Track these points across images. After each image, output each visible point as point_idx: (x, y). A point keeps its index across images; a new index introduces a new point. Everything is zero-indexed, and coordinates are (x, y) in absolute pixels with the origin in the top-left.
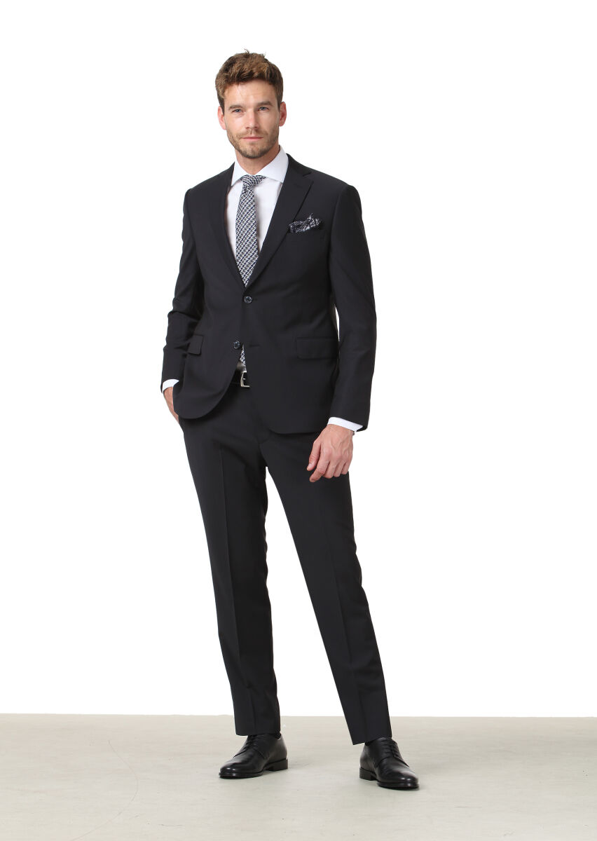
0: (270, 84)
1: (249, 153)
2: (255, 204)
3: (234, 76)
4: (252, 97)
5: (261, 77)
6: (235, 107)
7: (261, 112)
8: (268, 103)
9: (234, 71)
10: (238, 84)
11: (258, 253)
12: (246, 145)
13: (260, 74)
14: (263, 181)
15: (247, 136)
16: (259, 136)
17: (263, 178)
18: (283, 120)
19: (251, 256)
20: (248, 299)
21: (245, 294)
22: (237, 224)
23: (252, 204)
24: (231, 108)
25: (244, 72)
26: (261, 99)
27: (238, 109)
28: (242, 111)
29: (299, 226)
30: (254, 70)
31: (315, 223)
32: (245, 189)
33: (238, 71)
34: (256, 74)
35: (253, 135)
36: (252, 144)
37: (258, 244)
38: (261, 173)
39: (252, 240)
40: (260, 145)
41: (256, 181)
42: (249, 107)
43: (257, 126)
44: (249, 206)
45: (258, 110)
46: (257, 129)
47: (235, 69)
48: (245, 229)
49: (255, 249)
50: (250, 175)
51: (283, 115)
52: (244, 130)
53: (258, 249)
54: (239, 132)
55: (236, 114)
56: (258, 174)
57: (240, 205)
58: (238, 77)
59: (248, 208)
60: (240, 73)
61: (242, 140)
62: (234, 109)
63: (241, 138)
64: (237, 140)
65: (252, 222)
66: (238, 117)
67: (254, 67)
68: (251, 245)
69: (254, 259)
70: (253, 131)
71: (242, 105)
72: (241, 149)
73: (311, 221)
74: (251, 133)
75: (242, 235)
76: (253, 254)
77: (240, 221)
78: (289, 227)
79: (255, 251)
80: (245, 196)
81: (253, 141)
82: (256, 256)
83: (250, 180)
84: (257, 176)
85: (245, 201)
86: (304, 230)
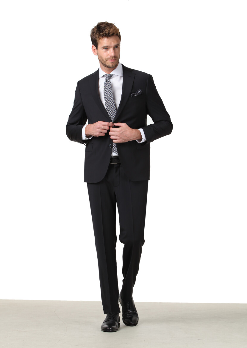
2: (111, 86)
3: (106, 34)
4: (113, 43)
6: (105, 47)
7: (116, 49)
9: (106, 32)
10: (107, 38)
12: (110, 63)
14: (113, 76)
16: (116, 59)
19: (113, 108)
22: (104, 95)
23: (110, 86)
24: (103, 47)
26: (116, 43)
28: (108, 49)
31: (141, 93)
32: (106, 80)
34: (115, 34)
35: (113, 59)
38: (112, 73)
39: (112, 101)
40: (115, 63)
41: (110, 77)
42: (112, 47)
43: (115, 55)
45: (114, 48)
48: (109, 97)
49: (114, 105)
50: (107, 74)
52: (109, 57)
54: (106, 58)
55: (104, 50)
57: (105, 87)
59: (108, 88)
60: (109, 34)
61: (108, 61)
64: (105, 61)
65: (111, 93)
67: (114, 30)
71: (108, 46)
72: (107, 64)
73: (139, 92)
74: (112, 58)
75: (107, 99)
76: (113, 107)
77: (106, 94)
78: (130, 95)
79: (114, 106)
80: (106, 83)
81: (113, 61)
82: (115, 108)
83: (108, 76)
84: (110, 74)
85: (107, 85)
86: (135, 95)
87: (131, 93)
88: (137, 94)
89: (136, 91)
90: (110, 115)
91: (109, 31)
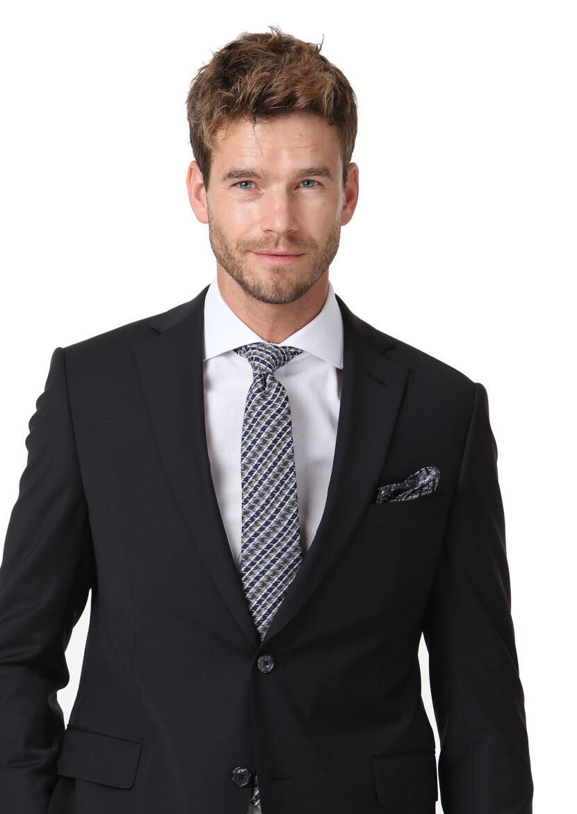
0: (331, 124)
1: (268, 291)
3: (246, 100)
4: (285, 155)
5: (314, 108)
6: (243, 174)
7: (305, 191)
8: (324, 172)
9: (249, 89)
10: (254, 121)
12: (260, 271)
13: (312, 102)
14: (297, 358)
15: (265, 250)
16: (297, 250)
17: (297, 352)
18: (349, 210)
20: (264, 662)
23: (285, 418)
24: (230, 175)
25: (273, 94)
26: (306, 161)
27: (246, 181)
28: (257, 188)
29: (396, 493)
30: (299, 90)
31: (434, 487)
32: (262, 378)
33: (256, 90)
34: (302, 102)
35: (281, 249)
36: (277, 271)
38: (291, 342)
40: (296, 272)
41: (283, 360)
42: (277, 179)
43: (295, 228)
45: (297, 187)
46: (292, 237)
47: (250, 84)
50: (270, 345)
51: (351, 197)
52: (257, 233)
54: (244, 237)
55: (240, 192)
56: (287, 343)
58: (256, 104)
60: (262, 97)
61: (251, 258)
62: (237, 180)
63: (249, 251)
64: (237, 255)
66: (243, 201)
67: (298, 81)
70: (282, 239)
71: (258, 172)
72: (247, 278)
73: (428, 483)
74: (277, 245)
78: (377, 492)
79: (295, 538)
80: (264, 398)
81: (279, 262)
83: (274, 358)
84: (284, 347)
85: (263, 418)
86: (403, 499)
87: (381, 483)
88: (413, 493)
89: (409, 473)
91: (266, 83)
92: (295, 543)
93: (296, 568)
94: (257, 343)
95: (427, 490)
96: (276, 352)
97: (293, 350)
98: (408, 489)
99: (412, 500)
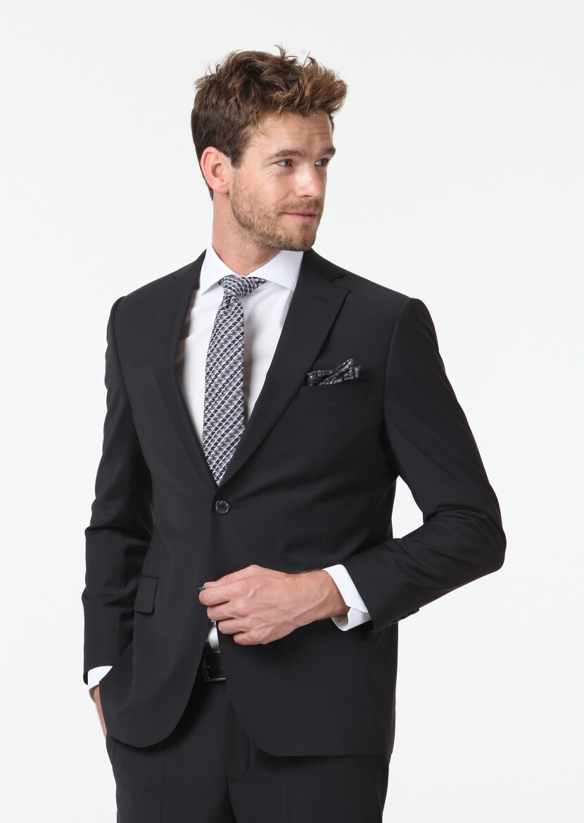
2: (248, 336)
11: (245, 423)
14: (261, 286)
17: (260, 282)
19: (231, 427)
20: (223, 507)
21: (217, 498)
22: (208, 365)
23: (238, 329)
29: (323, 378)
31: (354, 374)
32: (227, 300)
37: (246, 406)
38: (259, 273)
39: (235, 397)
41: (249, 287)
44: (234, 333)
48: (224, 376)
49: (239, 414)
50: (238, 276)
53: (245, 413)
56: (252, 275)
57: (216, 331)
59: (230, 337)
65: (235, 363)
68: (232, 407)
69: (236, 432)
73: (347, 371)
74: (309, 206)
75: (216, 386)
76: (235, 423)
77: (215, 360)
78: (307, 377)
79: (239, 418)
80: (226, 313)
82: (240, 428)
83: (239, 285)
84: (250, 278)
85: (227, 324)
86: (331, 383)
87: (311, 370)
88: (338, 378)
90: (214, 458)
92: (239, 423)
93: (233, 450)
94: (230, 276)
95: (348, 376)
96: (242, 281)
97: (257, 280)
98: (331, 375)
99: (338, 383)
